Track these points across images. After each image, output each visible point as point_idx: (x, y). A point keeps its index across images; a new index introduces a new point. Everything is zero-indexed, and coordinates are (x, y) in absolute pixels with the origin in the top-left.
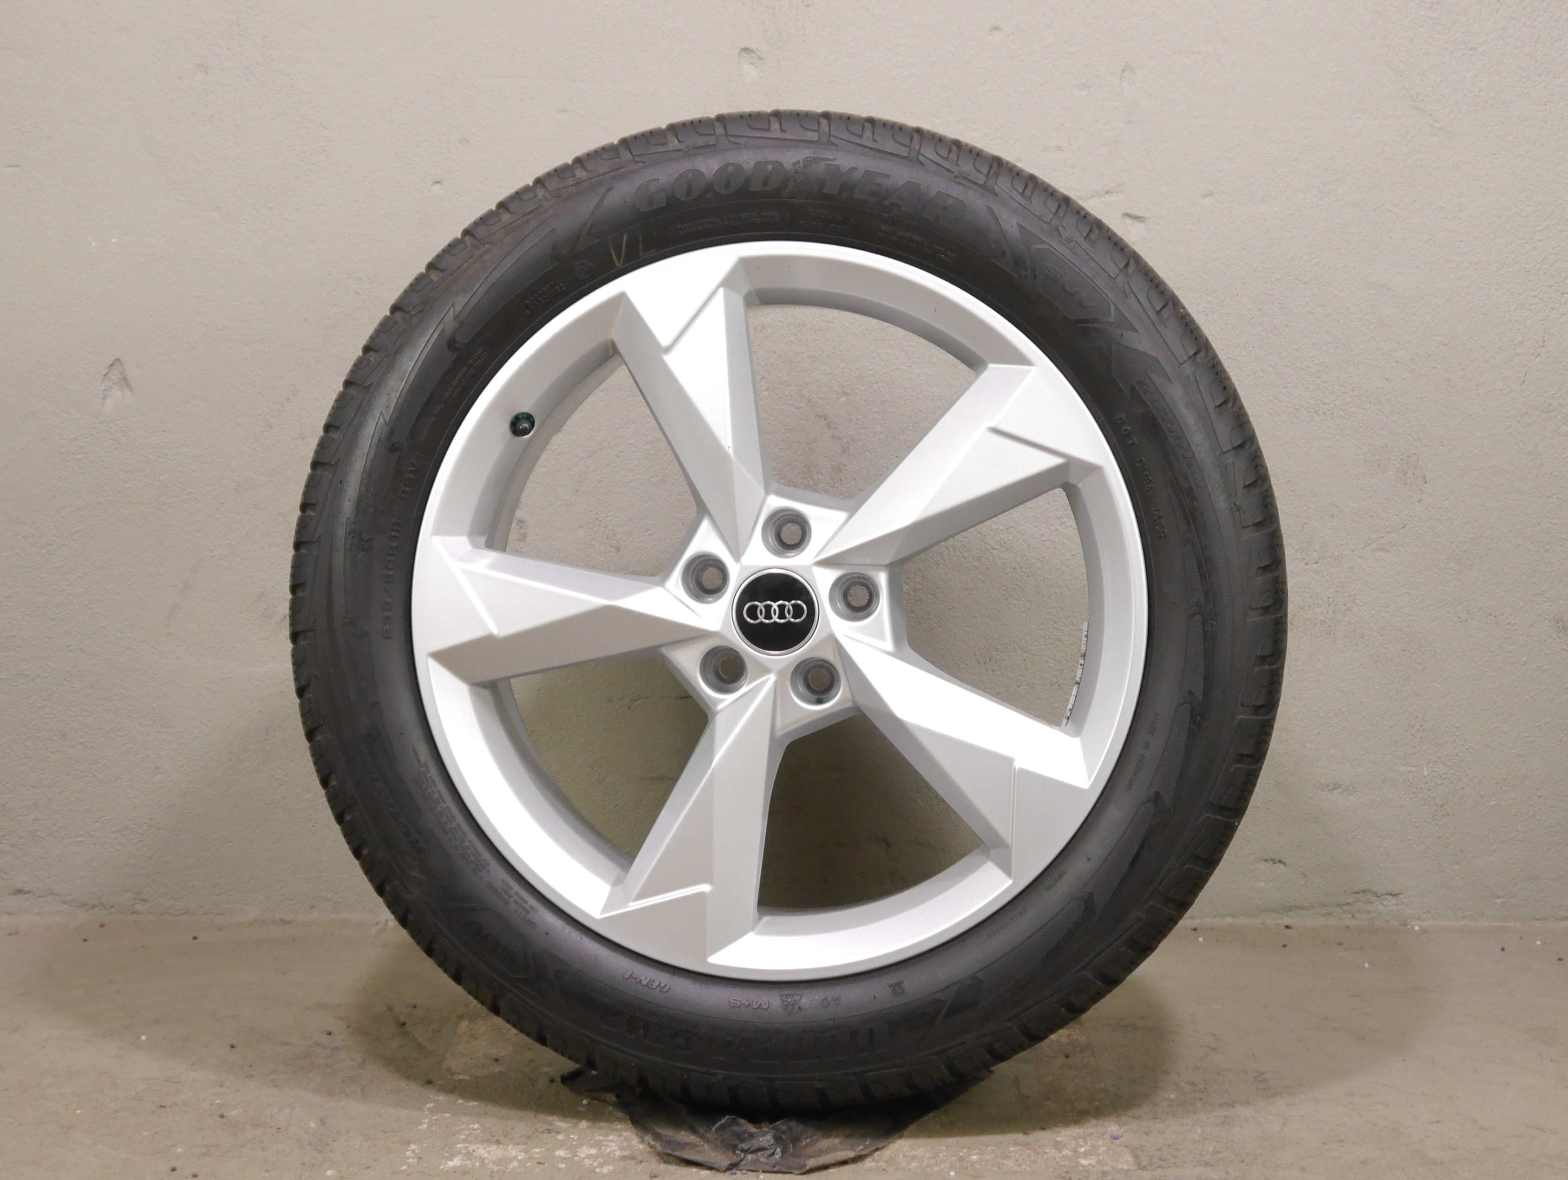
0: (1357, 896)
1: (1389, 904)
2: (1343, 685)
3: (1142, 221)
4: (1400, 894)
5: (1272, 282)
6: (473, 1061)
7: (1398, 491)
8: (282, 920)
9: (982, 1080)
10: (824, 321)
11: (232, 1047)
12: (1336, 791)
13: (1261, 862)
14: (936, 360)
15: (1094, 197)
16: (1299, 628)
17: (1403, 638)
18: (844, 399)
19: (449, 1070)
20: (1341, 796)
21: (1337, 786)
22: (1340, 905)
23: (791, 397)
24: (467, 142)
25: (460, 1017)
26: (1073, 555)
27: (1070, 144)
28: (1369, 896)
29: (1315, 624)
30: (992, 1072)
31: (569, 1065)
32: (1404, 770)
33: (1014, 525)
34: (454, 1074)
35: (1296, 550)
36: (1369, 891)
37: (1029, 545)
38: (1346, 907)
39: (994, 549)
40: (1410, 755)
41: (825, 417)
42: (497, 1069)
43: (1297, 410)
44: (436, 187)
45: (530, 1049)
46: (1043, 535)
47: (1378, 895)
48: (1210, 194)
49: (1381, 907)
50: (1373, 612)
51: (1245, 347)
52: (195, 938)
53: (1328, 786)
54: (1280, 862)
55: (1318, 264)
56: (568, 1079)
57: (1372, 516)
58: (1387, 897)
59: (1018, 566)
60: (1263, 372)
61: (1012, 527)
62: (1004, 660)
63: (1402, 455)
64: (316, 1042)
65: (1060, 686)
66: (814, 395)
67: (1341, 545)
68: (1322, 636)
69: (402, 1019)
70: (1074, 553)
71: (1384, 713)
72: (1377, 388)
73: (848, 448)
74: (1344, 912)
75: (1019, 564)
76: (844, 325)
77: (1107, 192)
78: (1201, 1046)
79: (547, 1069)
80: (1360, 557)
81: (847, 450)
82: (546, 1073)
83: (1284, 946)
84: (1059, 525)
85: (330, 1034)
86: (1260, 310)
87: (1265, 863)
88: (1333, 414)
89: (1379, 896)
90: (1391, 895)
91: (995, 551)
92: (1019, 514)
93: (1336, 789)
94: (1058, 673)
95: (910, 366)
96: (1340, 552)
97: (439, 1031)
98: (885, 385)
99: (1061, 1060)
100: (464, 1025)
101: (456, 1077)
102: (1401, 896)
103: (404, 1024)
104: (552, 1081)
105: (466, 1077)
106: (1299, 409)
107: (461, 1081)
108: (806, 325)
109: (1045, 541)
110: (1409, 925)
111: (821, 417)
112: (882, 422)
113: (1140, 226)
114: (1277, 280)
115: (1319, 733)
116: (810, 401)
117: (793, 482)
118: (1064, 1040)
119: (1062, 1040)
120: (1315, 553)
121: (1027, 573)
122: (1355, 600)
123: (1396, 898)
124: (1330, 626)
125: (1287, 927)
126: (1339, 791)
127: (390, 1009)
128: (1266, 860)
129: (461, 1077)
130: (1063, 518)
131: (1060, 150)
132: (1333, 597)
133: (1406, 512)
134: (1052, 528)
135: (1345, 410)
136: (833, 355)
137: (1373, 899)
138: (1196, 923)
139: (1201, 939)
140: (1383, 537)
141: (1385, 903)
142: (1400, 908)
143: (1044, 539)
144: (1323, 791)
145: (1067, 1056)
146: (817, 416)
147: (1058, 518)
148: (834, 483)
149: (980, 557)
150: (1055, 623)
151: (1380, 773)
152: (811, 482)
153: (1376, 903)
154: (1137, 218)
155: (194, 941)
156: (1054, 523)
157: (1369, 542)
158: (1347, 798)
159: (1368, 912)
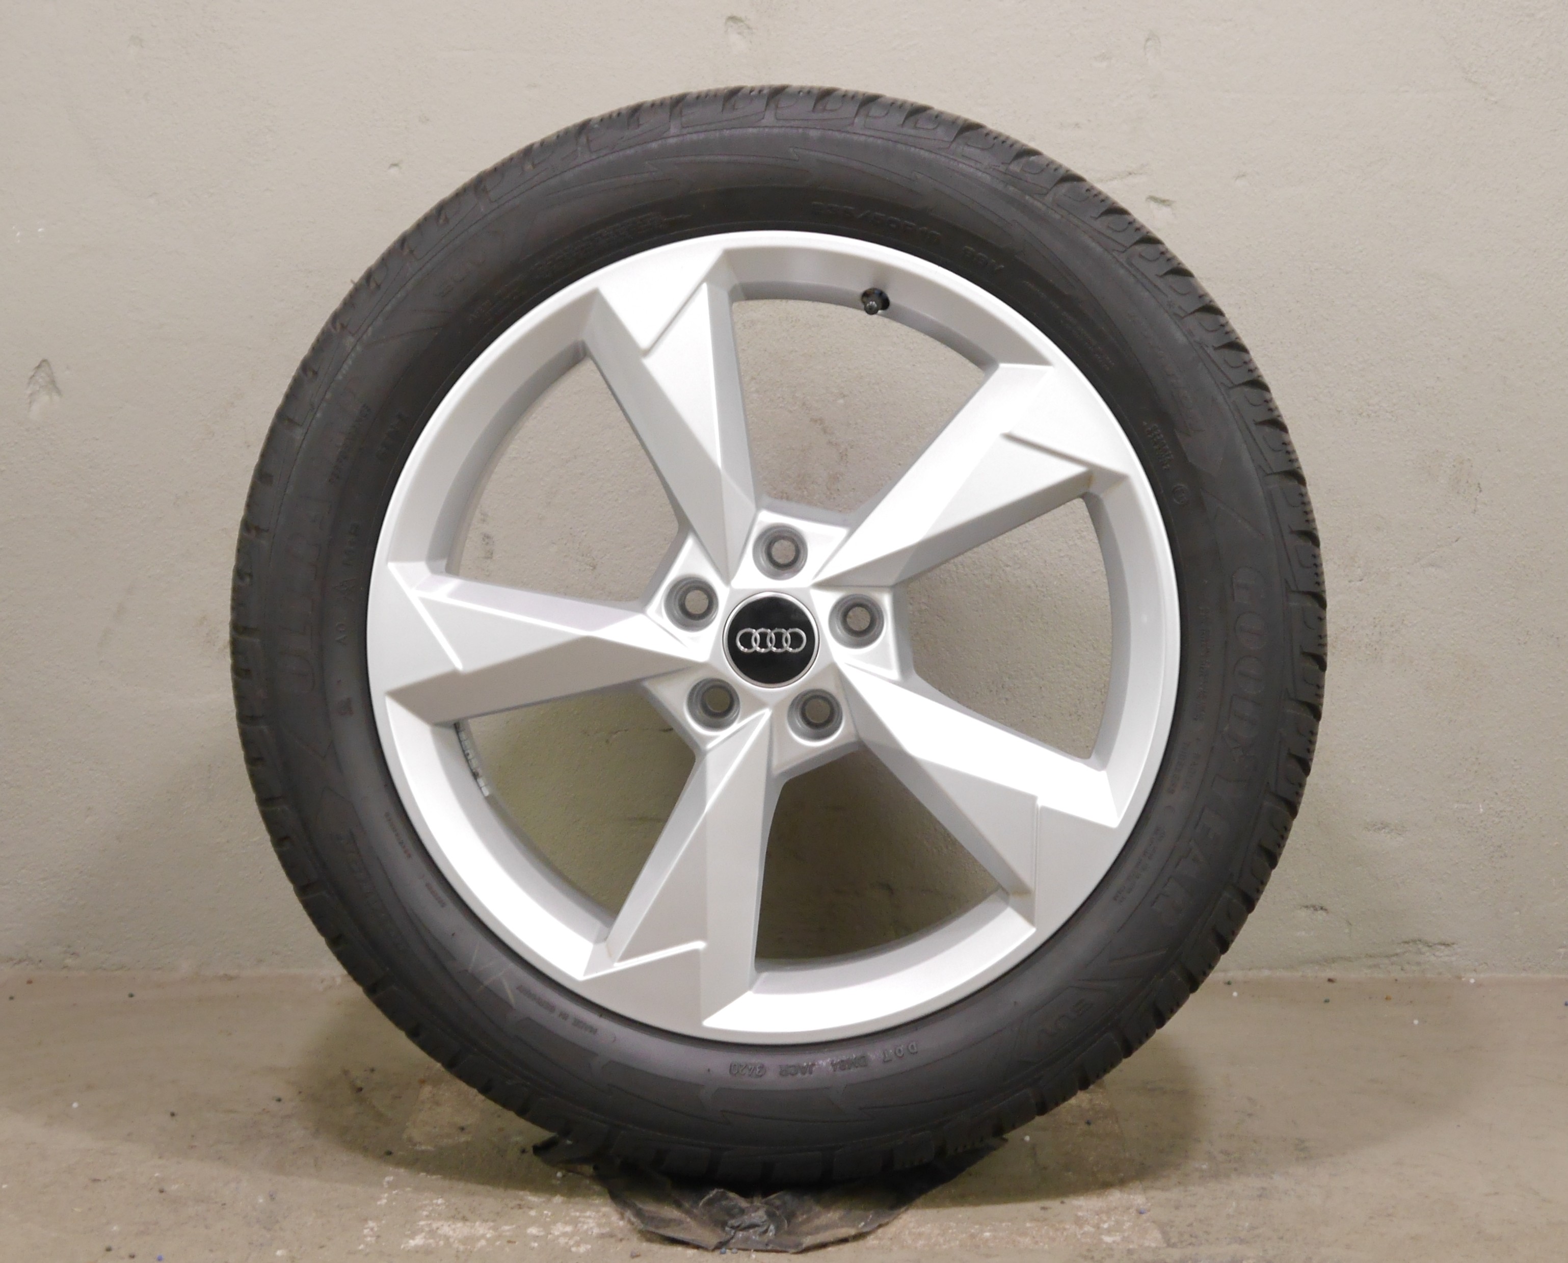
0: (1406, 945)
1: (1442, 954)
2: (1391, 714)
3: (1169, 205)
4: (1453, 944)
5: (1311, 271)
6: (437, 1130)
7: (1450, 500)
8: (226, 975)
9: (995, 1149)
10: (819, 315)
11: (173, 1115)
12: (1384, 830)
13: (1301, 908)
14: (943, 359)
15: (1116, 178)
16: (1341, 651)
17: (1456, 662)
18: (841, 401)
19: (410, 1140)
20: (1389, 836)
21: (1384, 826)
22: (1388, 957)
23: (784, 399)
24: (428, 120)
25: (423, 1082)
26: (1094, 572)
27: (1089, 121)
28: (1420, 946)
29: (1359, 647)
30: (1006, 1140)
31: (542, 1135)
32: (1457, 808)
33: (1029, 540)
34: (415, 1145)
35: (1339, 565)
36: (1420, 941)
37: (1045, 561)
38: (1395, 959)
39: (1007, 566)
40: (1464, 790)
41: (821, 421)
42: (463, 1138)
43: (1339, 412)
44: (394, 171)
45: (499, 1116)
46: (1060, 550)
47: (1430, 944)
48: (1243, 176)
49: (1433, 958)
50: (1423, 634)
51: (1281, 343)
52: (131, 996)
53: (1374, 825)
54: (1322, 908)
55: (1362, 252)
56: (541, 1149)
57: (1422, 528)
58: (1439, 947)
59: (1033, 585)
60: (1302, 370)
61: (1027, 541)
62: (1018, 687)
63: (1454, 460)
64: (264, 1109)
65: (1080, 716)
66: (808, 397)
67: (1388, 560)
68: (1367, 660)
69: (359, 1083)
70: (1094, 570)
71: (1436, 745)
72: (1427, 388)
73: (846, 455)
74: (1392, 964)
75: (1034, 583)
76: (842, 320)
77: (1130, 174)
78: (1236, 1111)
79: (518, 1138)
80: (1409, 573)
81: (845, 458)
82: (517, 1143)
83: (1327, 1001)
84: (1078, 539)
85: (279, 1100)
86: (1298, 302)
87: (1305, 909)
88: (1379, 416)
89: (1431, 946)
90: (1444, 944)
91: (1008, 569)
92: (1034, 527)
93: (1384, 828)
94: (1078, 702)
95: (914, 365)
96: (1388, 568)
97: (400, 1097)
98: (887, 386)
99: (1083, 1126)
100: (427, 1090)
101: (418, 1148)
102: (1455, 946)
103: (360, 1089)
104: (523, 1151)
105: (429, 1148)
106: (1342, 411)
107: (423, 1152)
108: (799, 320)
109: (1062, 557)
110: (1464, 977)
111: (816, 421)
112: (884, 427)
113: (1165, 210)
114: (1317, 269)
115: (1364, 767)
116: (804, 404)
117: (786, 494)
118: (1085, 1105)
119: (1083, 1106)
120: (1359, 570)
121: (1043, 592)
122: (1403, 620)
123: (1449, 948)
124: (1376, 649)
125: (1330, 980)
126: (1387, 831)
127: (346, 1073)
128: (1307, 907)
129: (423, 1148)
130: (1082, 531)
131: (1079, 127)
132: (1379, 617)
133: (1459, 524)
134: (1071, 543)
135: (1392, 412)
136: (830, 353)
137: (1425, 949)
138: (1230, 975)
139: (1235, 994)
140: (1433, 552)
141: (1437, 953)
142: (1453, 959)
143: (1062, 554)
144: (1369, 830)
145: (1088, 1123)
146: (812, 420)
147: (1077, 531)
148: (831, 494)
149: (991, 575)
150: (1075, 646)
151: (1431, 810)
152: (805, 493)
153: (1428, 954)
154: (1163, 202)
155: (131, 998)
156: (1072, 537)
157: (1419, 556)
158: (1396, 838)
159: (1418, 964)
